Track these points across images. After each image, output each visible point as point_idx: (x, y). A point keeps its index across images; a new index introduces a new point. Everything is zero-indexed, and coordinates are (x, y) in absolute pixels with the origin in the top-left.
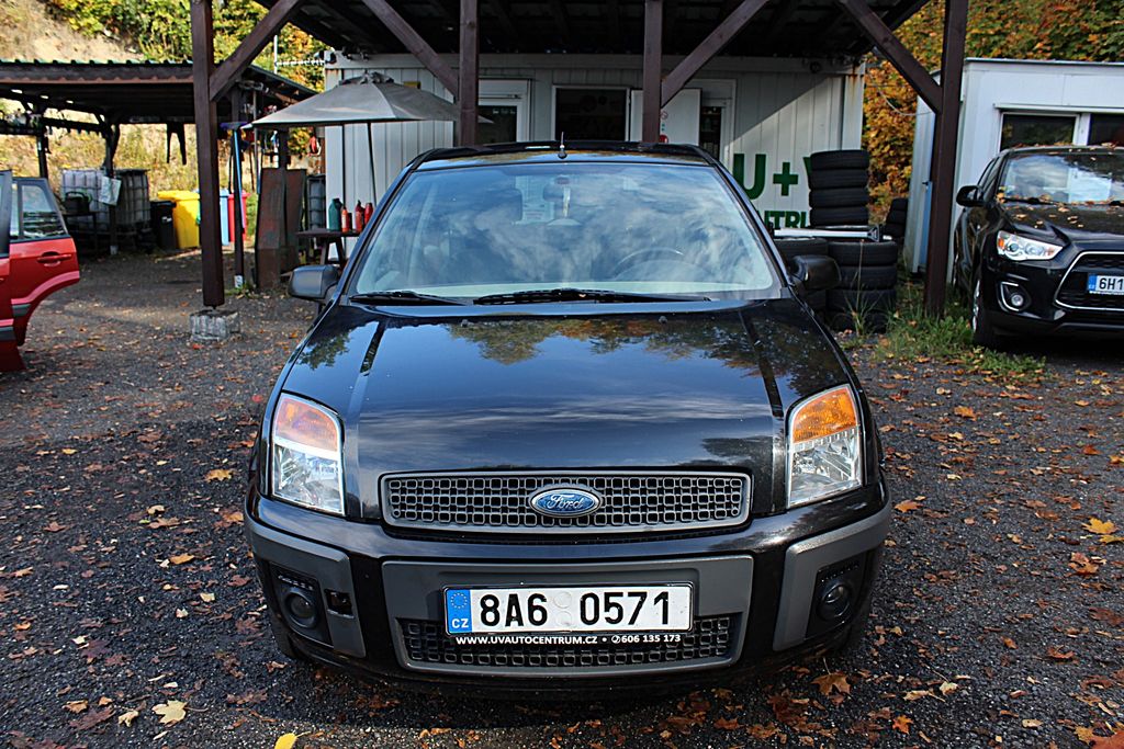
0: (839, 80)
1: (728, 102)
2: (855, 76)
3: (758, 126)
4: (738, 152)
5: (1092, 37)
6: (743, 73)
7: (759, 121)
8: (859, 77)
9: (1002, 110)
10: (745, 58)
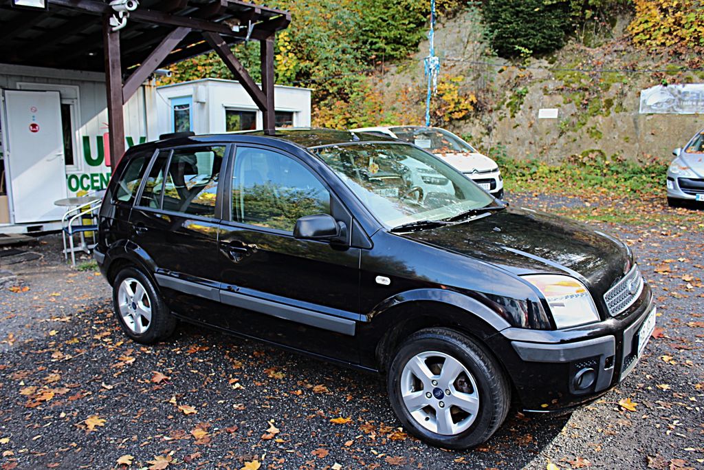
0: (141, 88)
1: (75, 101)
2: (150, 86)
3: (95, 118)
4: (85, 135)
5: (199, 68)
6: (83, 82)
7: (96, 114)
8: (152, 87)
9: (226, 107)
10: (84, 72)
